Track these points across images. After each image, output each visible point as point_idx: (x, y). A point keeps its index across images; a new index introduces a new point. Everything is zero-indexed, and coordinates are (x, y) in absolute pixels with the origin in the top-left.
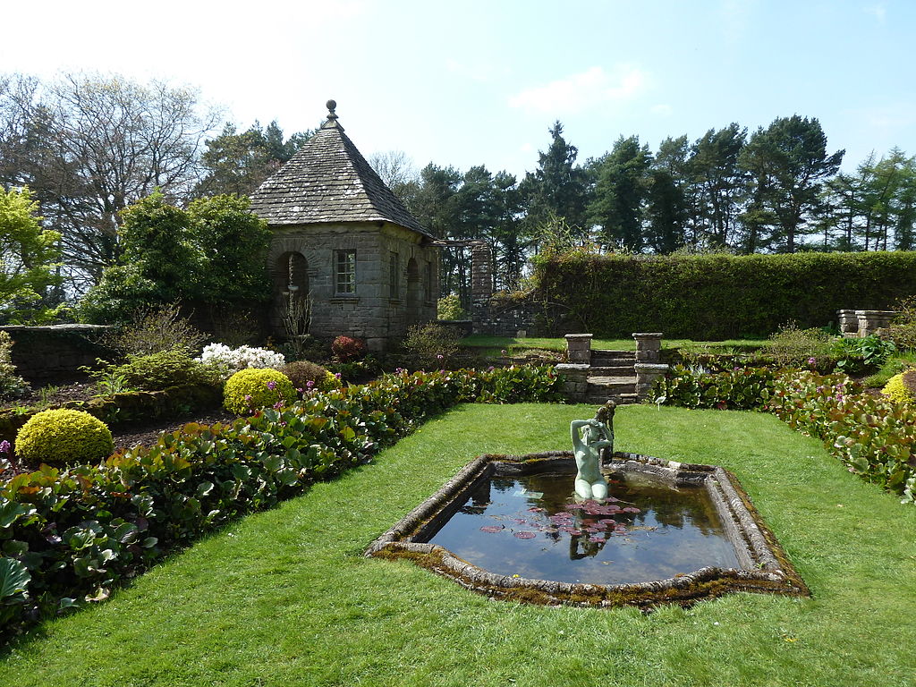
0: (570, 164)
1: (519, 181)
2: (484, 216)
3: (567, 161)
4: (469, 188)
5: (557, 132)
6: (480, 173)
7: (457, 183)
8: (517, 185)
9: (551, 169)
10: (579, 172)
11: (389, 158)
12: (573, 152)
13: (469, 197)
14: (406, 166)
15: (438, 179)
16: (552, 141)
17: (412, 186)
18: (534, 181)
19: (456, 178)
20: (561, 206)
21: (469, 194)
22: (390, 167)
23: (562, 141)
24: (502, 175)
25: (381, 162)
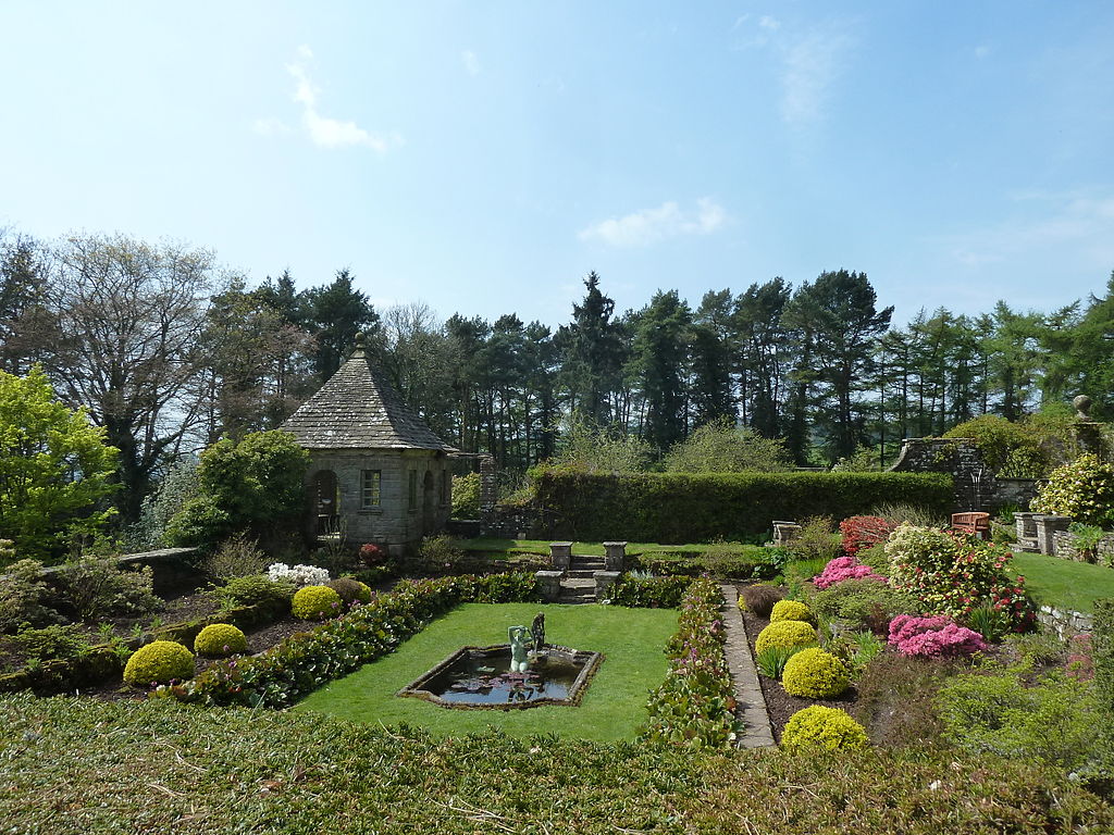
0: (607, 318)
1: (553, 332)
2: (513, 372)
3: (603, 315)
4: (499, 339)
5: (592, 283)
6: (510, 323)
7: (485, 334)
8: (551, 336)
9: (585, 324)
10: (617, 327)
11: (410, 311)
12: (610, 305)
13: (499, 353)
14: (430, 320)
15: (464, 330)
16: (587, 293)
17: (436, 337)
18: (568, 336)
19: (483, 329)
20: (596, 362)
21: (497, 348)
22: (411, 321)
23: (598, 293)
24: (535, 326)
25: (401, 315)
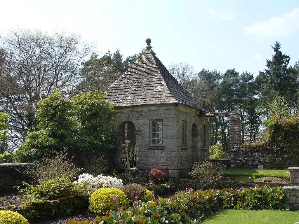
0: (286, 66)
1: (255, 77)
2: (235, 97)
3: (284, 64)
4: (226, 82)
5: (277, 48)
6: (232, 73)
7: (219, 79)
8: (254, 79)
9: (274, 69)
10: (291, 70)
11: (180, 67)
12: (287, 59)
13: (227, 89)
14: (190, 72)
15: (206, 76)
16: (274, 53)
17: (193, 82)
18: (264, 77)
19: (218, 76)
20: (281, 90)
21: (226, 86)
22: (180, 72)
23: (280, 53)
24: (245, 74)
25: (176, 69)
